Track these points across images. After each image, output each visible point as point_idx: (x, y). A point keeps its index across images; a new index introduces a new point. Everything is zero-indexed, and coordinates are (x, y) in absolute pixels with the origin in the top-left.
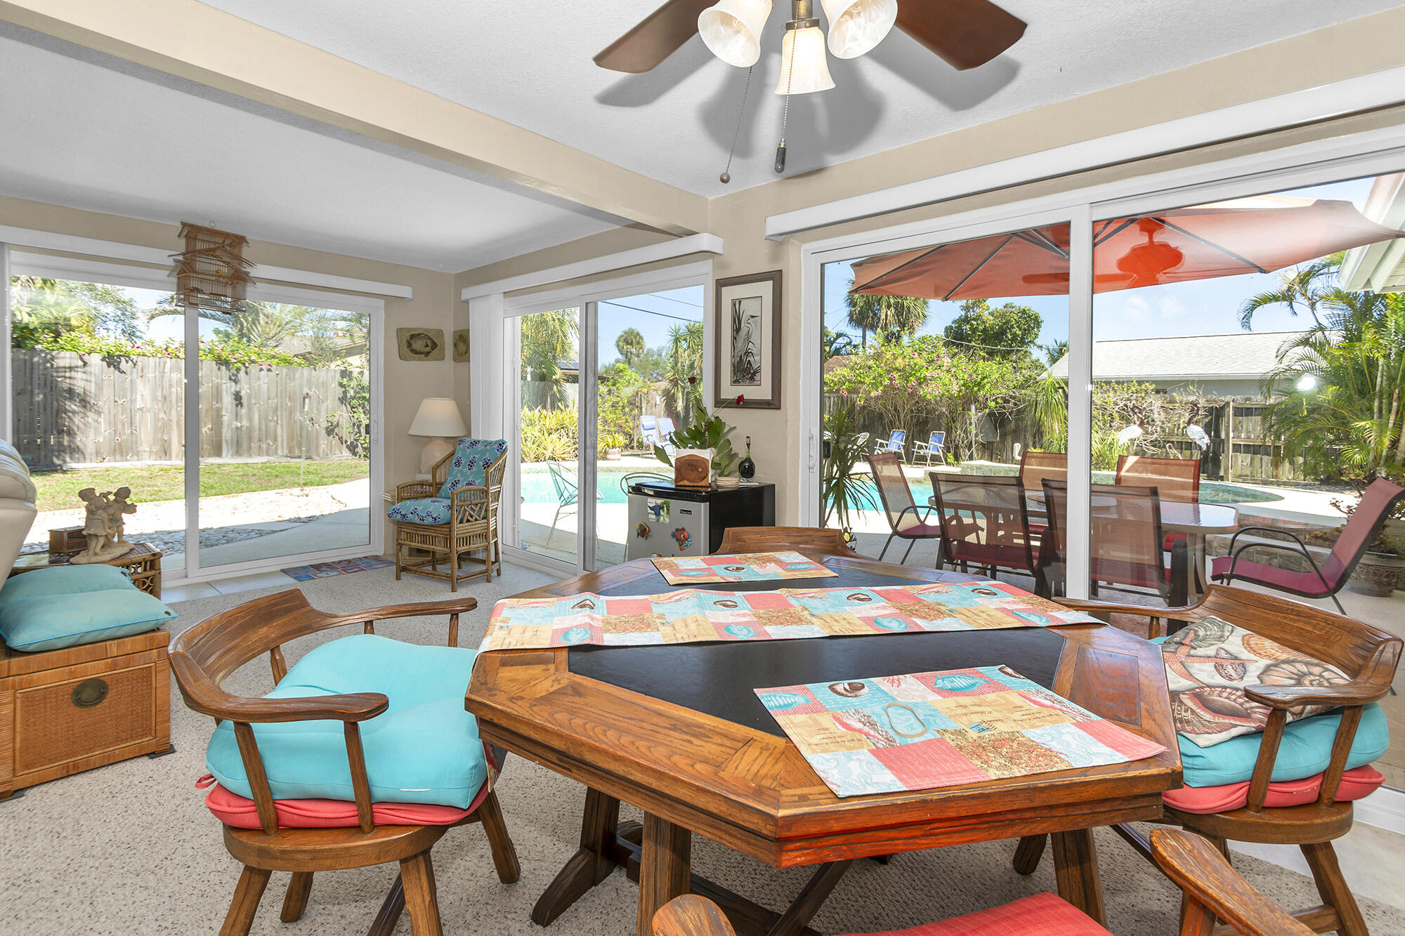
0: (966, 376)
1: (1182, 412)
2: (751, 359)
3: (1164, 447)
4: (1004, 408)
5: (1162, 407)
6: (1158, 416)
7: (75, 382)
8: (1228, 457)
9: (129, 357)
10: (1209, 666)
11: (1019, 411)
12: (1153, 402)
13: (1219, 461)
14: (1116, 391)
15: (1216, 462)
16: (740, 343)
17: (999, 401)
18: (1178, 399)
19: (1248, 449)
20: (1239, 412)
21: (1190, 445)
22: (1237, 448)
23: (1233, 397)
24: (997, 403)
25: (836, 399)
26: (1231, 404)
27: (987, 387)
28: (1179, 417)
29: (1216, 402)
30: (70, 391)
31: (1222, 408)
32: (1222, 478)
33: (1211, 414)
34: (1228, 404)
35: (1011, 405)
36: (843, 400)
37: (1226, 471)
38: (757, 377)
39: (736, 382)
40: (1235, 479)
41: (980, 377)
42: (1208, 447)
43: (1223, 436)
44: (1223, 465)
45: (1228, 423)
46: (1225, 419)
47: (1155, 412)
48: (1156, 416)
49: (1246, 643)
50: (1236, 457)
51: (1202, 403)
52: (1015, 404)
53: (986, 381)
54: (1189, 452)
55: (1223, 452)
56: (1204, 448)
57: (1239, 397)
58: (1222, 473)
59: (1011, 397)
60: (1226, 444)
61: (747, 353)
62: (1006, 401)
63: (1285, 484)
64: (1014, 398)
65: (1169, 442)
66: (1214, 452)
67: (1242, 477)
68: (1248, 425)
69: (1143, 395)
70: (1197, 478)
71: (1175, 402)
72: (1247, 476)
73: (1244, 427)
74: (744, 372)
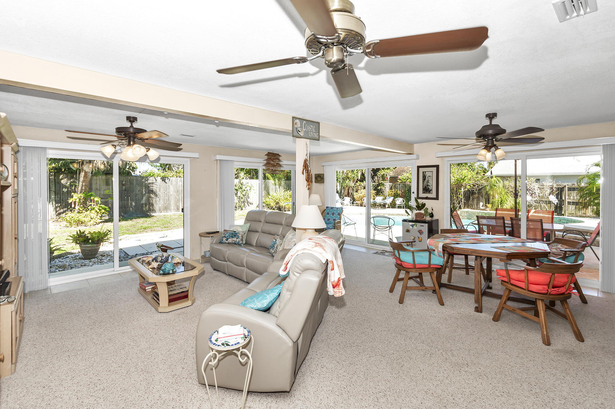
0: (458, 177)
1: (547, 189)
2: (429, 187)
3: (540, 203)
4: (473, 188)
5: (539, 187)
6: (537, 191)
7: (153, 188)
8: (565, 206)
9: (168, 177)
10: (555, 249)
11: (480, 190)
12: (535, 186)
13: (562, 208)
14: (519, 181)
15: (561, 208)
16: (425, 183)
17: (472, 186)
18: (545, 184)
19: (573, 203)
20: (570, 189)
21: (550, 202)
22: (569, 203)
23: (567, 184)
24: (470, 186)
25: (403, 185)
26: (567, 186)
27: (467, 180)
28: (546, 191)
29: (560, 185)
30: (152, 191)
31: (563, 188)
32: (563, 215)
33: (559, 190)
34: (565, 186)
35: (476, 187)
36: (405, 186)
37: (565, 212)
38: (431, 192)
39: (424, 193)
40: (569, 215)
41: (463, 176)
42: (557, 203)
43: (563, 199)
44: (563, 209)
45: (566, 194)
46: (564, 192)
47: (536, 189)
48: (536, 191)
49: (561, 246)
50: (569, 207)
51: (555, 186)
52: (478, 187)
53: (466, 178)
54: (550, 205)
55: (564, 205)
56: (556, 204)
57: (570, 183)
58: (563, 213)
59: (476, 184)
60: (565, 202)
61: (428, 185)
62: (475, 186)
63: (588, 217)
64: (477, 184)
65: (541, 201)
66: (560, 204)
67: (571, 214)
68: (574, 194)
69: (531, 183)
70: (553, 215)
71: (544, 185)
72: (573, 214)
73: (572, 195)
74: (427, 190)
